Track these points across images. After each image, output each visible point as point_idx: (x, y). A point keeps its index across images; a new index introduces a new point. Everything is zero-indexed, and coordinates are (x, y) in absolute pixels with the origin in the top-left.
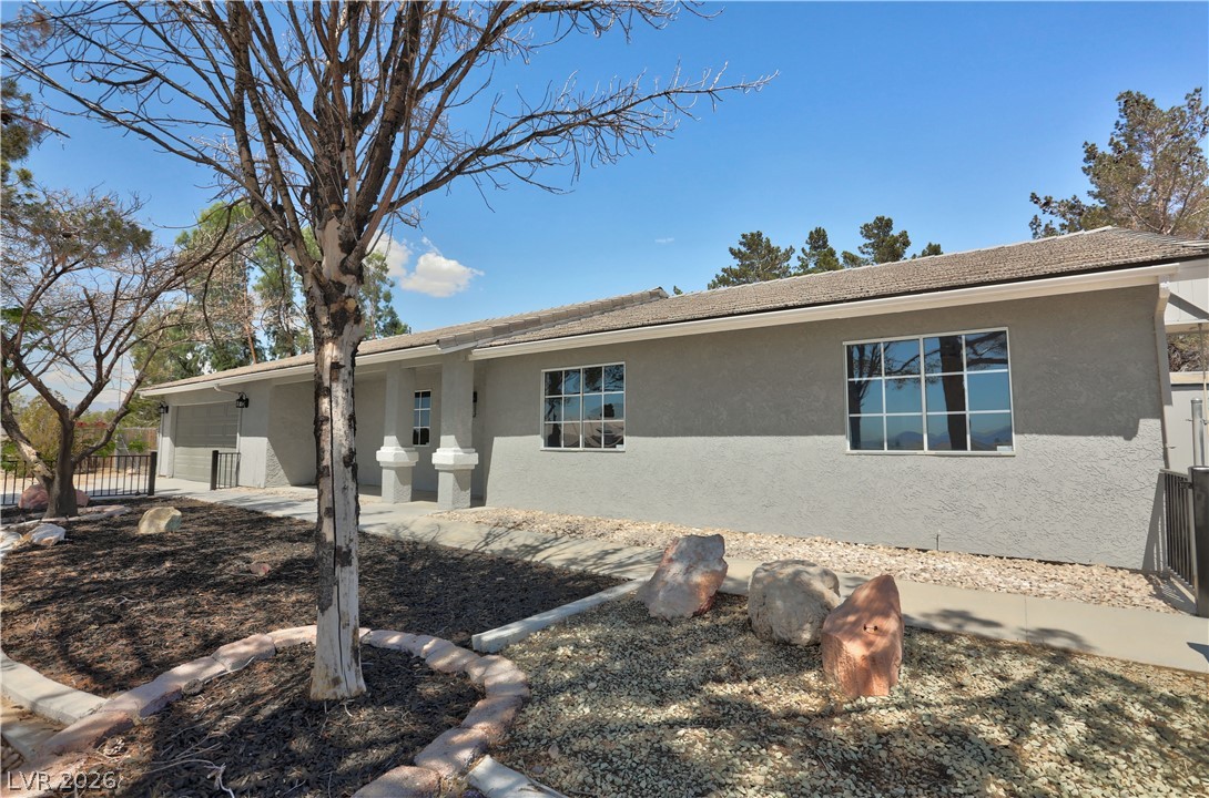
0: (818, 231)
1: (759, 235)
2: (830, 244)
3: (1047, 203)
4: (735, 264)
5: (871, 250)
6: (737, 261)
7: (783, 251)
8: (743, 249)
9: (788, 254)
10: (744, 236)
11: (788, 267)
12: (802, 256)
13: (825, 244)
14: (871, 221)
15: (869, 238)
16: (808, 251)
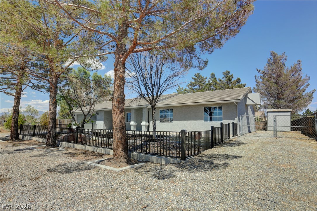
0: (213, 73)
1: (199, 74)
2: (215, 76)
3: (259, 71)
4: (193, 81)
5: (224, 78)
6: (194, 80)
7: (205, 78)
8: (195, 77)
9: (206, 78)
10: (195, 74)
11: (206, 82)
12: (209, 79)
13: (214, 77)
14: (225, 71)
15: (224, 75)
16: (210, 78)
